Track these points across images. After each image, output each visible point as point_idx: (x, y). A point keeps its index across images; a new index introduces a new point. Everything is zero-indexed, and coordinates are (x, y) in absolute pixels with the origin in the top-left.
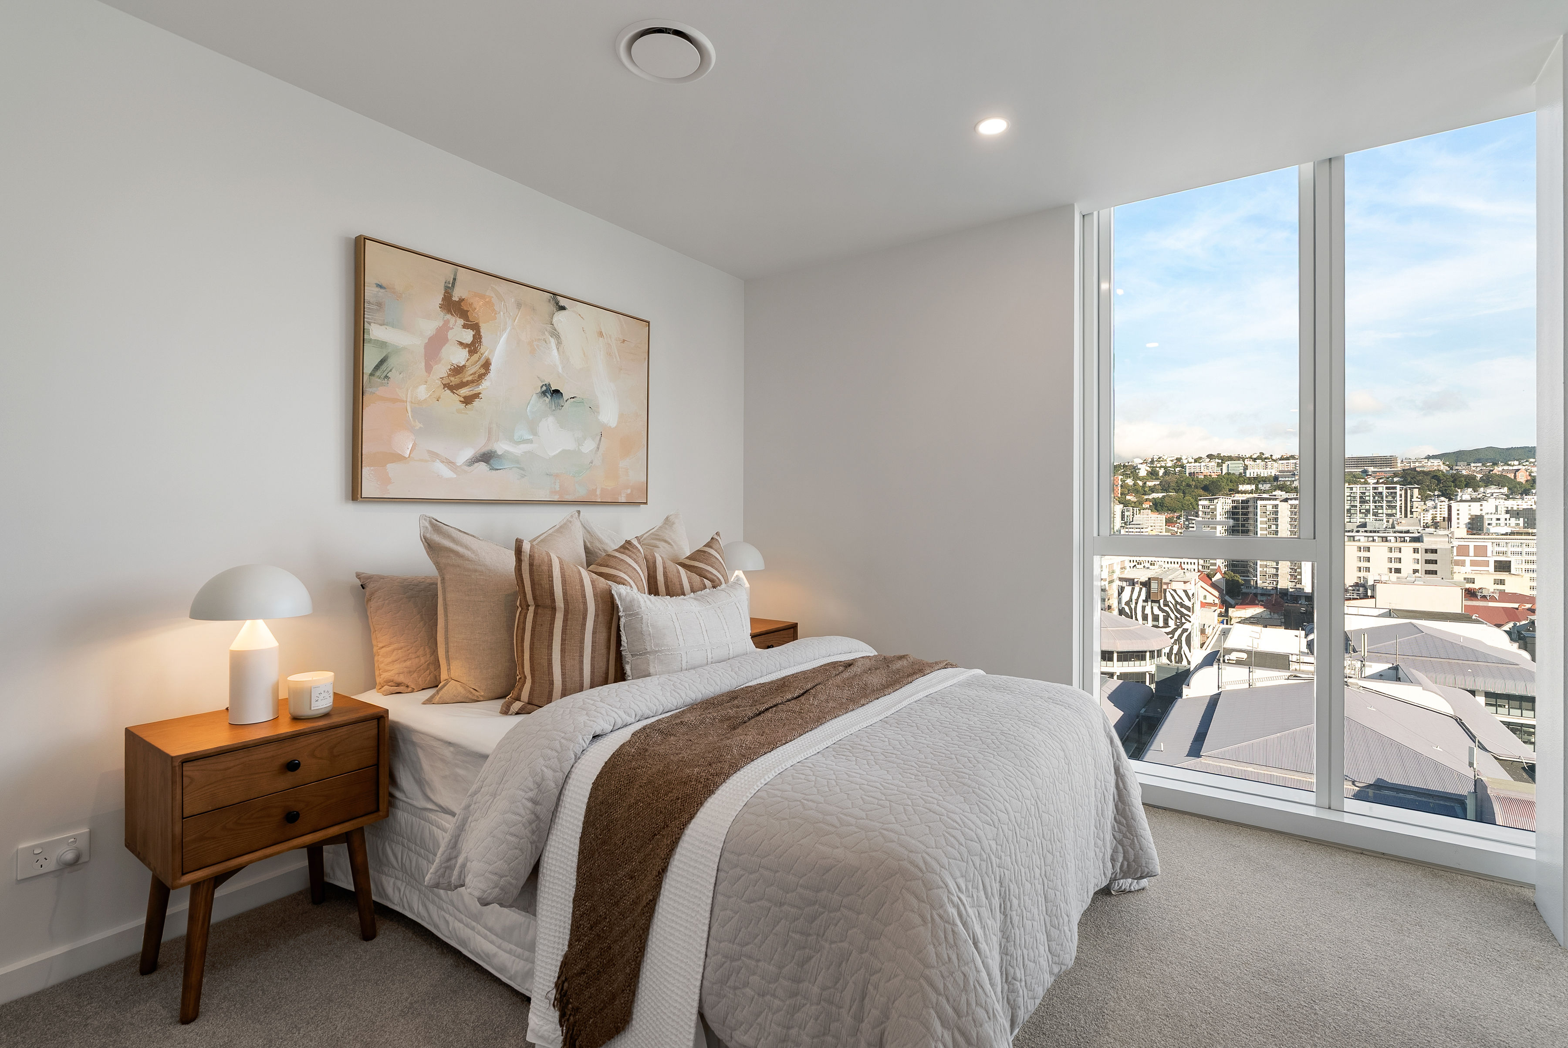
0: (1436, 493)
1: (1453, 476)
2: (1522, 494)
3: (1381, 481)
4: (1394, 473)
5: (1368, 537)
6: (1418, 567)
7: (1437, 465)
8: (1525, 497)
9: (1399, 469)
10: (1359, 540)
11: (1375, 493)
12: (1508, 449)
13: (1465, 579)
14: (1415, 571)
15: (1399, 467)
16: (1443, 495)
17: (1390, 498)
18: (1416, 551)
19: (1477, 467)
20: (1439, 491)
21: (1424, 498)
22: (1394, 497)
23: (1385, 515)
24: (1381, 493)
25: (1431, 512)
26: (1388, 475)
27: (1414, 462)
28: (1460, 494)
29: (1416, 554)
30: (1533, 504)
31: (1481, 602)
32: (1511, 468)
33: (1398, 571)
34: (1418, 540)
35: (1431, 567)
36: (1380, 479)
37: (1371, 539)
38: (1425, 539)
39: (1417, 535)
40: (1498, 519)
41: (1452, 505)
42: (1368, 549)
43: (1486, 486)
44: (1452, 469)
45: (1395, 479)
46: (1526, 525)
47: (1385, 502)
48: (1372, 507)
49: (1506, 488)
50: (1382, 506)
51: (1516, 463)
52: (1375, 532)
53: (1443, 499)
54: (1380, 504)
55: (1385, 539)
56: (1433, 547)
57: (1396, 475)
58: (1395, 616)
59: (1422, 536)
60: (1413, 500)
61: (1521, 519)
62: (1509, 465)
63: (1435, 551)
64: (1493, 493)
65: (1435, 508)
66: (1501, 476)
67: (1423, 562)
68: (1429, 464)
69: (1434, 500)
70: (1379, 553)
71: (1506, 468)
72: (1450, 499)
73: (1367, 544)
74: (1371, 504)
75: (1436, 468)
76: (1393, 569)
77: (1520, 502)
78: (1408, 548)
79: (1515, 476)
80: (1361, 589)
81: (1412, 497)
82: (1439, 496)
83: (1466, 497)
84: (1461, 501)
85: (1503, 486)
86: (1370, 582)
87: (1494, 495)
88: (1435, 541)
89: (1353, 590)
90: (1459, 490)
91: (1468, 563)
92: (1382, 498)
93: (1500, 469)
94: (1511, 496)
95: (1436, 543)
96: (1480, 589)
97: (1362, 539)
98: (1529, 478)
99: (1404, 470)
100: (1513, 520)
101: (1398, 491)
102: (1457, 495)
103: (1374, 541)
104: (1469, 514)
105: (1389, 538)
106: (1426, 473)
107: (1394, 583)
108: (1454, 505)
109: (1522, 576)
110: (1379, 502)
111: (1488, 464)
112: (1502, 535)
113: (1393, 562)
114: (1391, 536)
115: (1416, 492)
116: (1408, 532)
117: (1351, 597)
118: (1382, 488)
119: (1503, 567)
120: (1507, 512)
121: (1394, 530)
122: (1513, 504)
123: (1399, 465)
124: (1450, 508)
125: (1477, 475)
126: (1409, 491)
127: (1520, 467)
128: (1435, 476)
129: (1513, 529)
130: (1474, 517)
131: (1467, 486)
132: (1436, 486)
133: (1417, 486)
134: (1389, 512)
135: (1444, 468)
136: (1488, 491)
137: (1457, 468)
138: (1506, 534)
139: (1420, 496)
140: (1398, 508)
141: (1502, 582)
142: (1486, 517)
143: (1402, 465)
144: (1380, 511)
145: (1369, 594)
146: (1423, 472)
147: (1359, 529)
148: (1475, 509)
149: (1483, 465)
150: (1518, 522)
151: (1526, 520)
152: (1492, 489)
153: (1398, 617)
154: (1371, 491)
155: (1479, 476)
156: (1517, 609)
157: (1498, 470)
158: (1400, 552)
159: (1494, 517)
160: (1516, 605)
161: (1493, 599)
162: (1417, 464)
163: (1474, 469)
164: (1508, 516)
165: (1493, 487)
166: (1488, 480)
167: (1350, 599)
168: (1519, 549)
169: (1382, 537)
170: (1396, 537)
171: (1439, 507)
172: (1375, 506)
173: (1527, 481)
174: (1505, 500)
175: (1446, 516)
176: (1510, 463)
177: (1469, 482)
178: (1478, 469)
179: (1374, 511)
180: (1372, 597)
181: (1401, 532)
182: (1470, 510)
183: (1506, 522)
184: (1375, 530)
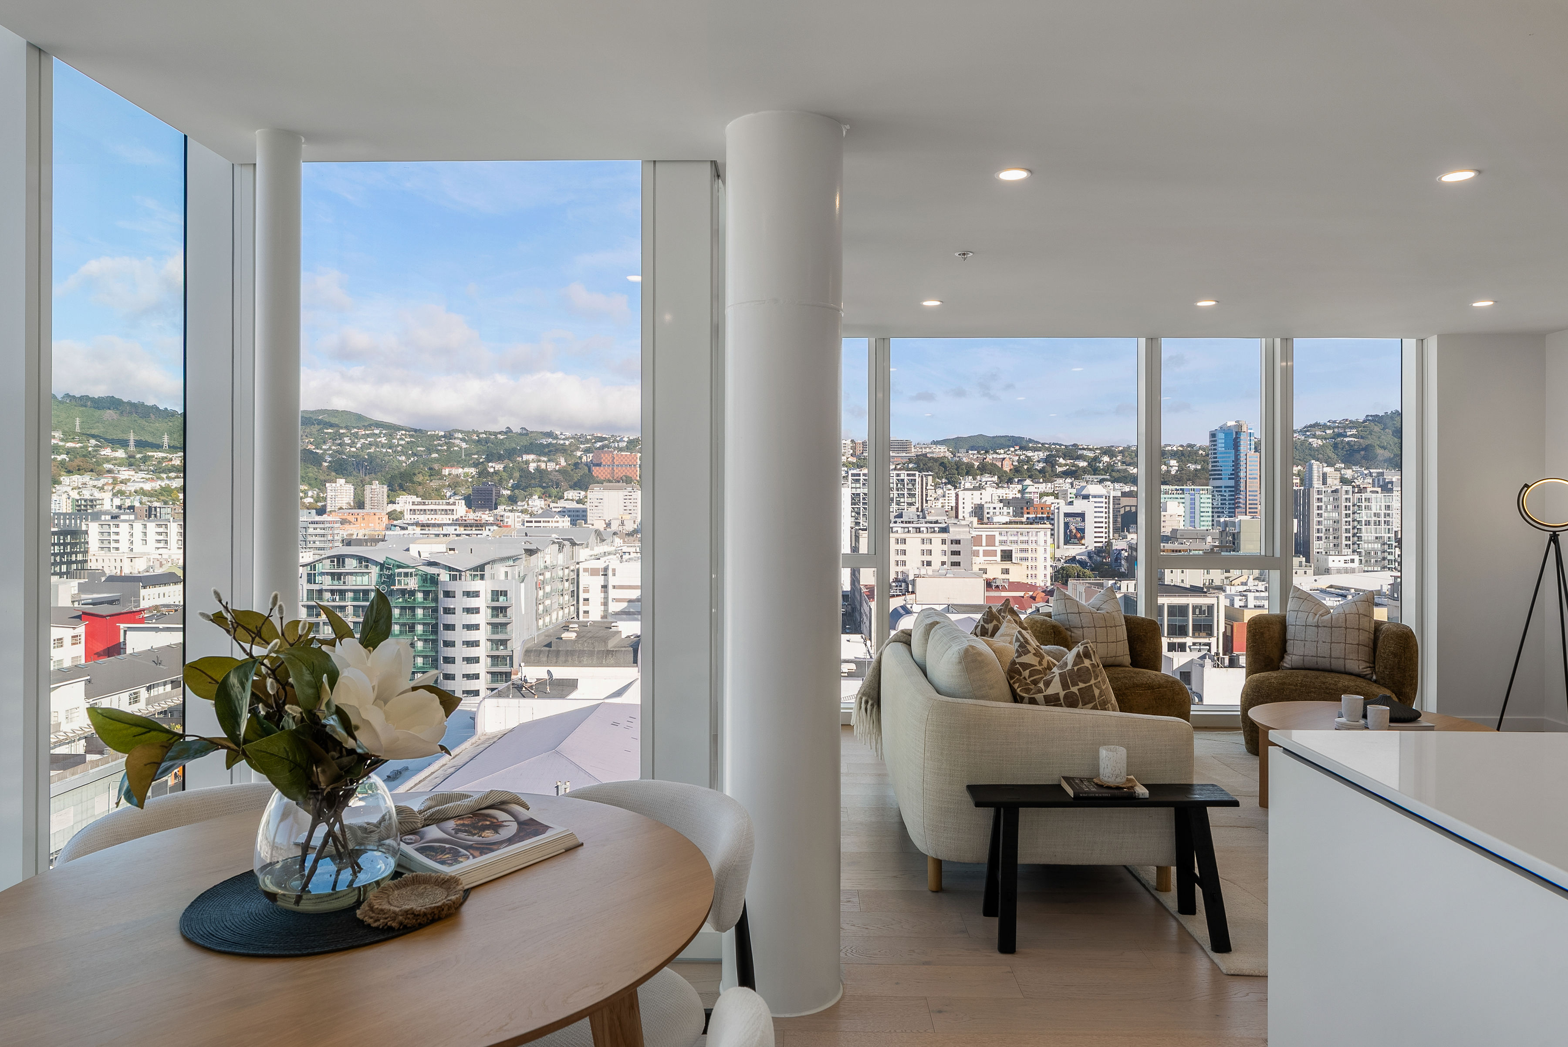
0: (944, 480)
1: (957, 463)
2: (1007, 483)
3: (899, 467)
4: (909, 459)
5: (904, 528)
6: (945, 559)
7: (942, 451)
8: (1011, 486)
9: (913, 454)
10: (897, 532)
11: (898, 480)
12: (994, 437)
13: (980, 569)
14: (943, 563)
15: (913, 452)
16: (949, 483)
17: (910, 486)
18: (944, 542)
19: (974, 454)
20: (946, 478)
21: (936, 486)
22: (913, 485)
23: (906, 504)
24: (903, 480)
25: (941, 500)
26: (904, 461)
27: (925, 448)
28: (963, 482)
29: (944, 545)
30: (1017, 493)
31: (996, 593)
32: (999, 456)
33: (929, 564)
34: (944, 530)
35: (956, 558)
36: (898, 464)
37: (906, 530)
38: (951, 529)
39: (944, 525)
40: (995, 508)
41: (959, 493)
42: (904, 541)
43: (982, 474)
44: (955, 456)
45: (911, 466)
46: (1014, 513)
47: (906, 489)
48: (896, 495)
49: (996, 477)
50: (904, 494)
51: (1002, 451)
52: (909, 522)
53: (949, 486)
54: (902, 492)
55: (918, 530)
56: (957, 537)
57: (910, 461)
58: (954, 611)
59: (948, 526)
60: (927, 488)
61: (1011, 508)
62: (997, 453)
63: (958, 542)
64: (987, 482)
65: (944, 496)
66: (992, 464)
67: (948, 553)
68: (937, 450)
69: (943, 488)
70: (914, 544)
71: (995, 456)
72: (955, 488)
73: (904, 536)
74: (895, 492)
75: (942, 455)
76: (925, 562)
77: (1007, 491)
78: (937, 538)
79: (1002, 465)
80: (903, 584)
81: (927, 484)
82: (946, 484)
83: (968, 485)
84: (965, 489)
85: (994, 475)
86: (911, 578)
87: (988, 483)
88: (959, 531)
89: (897, 586)
90: (961, 478)
91: (981, 553)
92: (904, 486)
93: (991, 457)
94: (1000, 485)
95: (959, 533)
96: (994, 579)
97: (900, 530)
98: (1012, 467)
99: (917, 456)
100: (1005, 508)
101: (917, 478)
102: (960, 483)
103: (909, 532)
104: (972, 503)
105: (921, 529)
106: (935, 460)
107: (930, 577)
108: (961, 494)
109: (1021, 565)
110: (901, 490)
111: (982, 452)
112: (1003, 524)
113: (925, 554)
114: (923, 526)
115: (930, 478)
116: (936, 522)
117: (895, 593)
118: (904, 475)
119: (1007, 556)
120: (1001, 501)
121: (926, 520)
122: (1001, 492)
123: (913, 450)
124: (957, 495)
125: (975, 463)
126: (924, 478)
127: (1005, 456)
128: (942, 463)
129: (1011, 518)
130: (977, 506)
131: (968, 474)
132: (943, 473)
133: (931, 473)
134: (910, 500)
135: (949, 455)
136: (984, 479)
137: (959, 455)
138: (1006, 523)
139: (933, 484)
140: (917, 496)
141: (1006, 571)
142: (986, 506)
143: (916, 450)
144: (902, 500)
145: (910, 590)
146: (933, 458)
147: (897, 519)
148: (976, 498)
149: (978, 452)
150: (1008, 511)
151: (1014, 509)
152: (986, 478)
153: (958, 613)
154: (895, 478)
155: (977, 464)
156: (1023, 597)
157: (989, 458)
158: (931, 543)
159: (992, 506)
160: (1022, 594)
161: (1004, 589)
162: (928, 450)
163: (971, 456)
164: (1001, 505)
165: (987, 475)
166: (984, 469)
167: (893, 596)
168: (1015, 538)
169: (916, 528)
170: (927, 528)
171: (947, 495)
172: (898, 494)
173: (1010, 470)
174: (996, 488)
175: (954, 504)
176: (997, 451)
177: (969, 470)
178: (975, 457)
179: (897, 499)
180: (913, 592)
181: (931, 523)
182: (972, 499)
183: (1000, 511)
184: (910, 520)
